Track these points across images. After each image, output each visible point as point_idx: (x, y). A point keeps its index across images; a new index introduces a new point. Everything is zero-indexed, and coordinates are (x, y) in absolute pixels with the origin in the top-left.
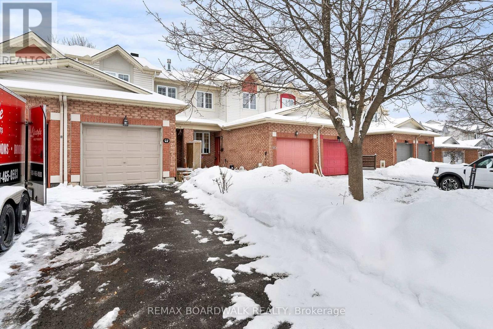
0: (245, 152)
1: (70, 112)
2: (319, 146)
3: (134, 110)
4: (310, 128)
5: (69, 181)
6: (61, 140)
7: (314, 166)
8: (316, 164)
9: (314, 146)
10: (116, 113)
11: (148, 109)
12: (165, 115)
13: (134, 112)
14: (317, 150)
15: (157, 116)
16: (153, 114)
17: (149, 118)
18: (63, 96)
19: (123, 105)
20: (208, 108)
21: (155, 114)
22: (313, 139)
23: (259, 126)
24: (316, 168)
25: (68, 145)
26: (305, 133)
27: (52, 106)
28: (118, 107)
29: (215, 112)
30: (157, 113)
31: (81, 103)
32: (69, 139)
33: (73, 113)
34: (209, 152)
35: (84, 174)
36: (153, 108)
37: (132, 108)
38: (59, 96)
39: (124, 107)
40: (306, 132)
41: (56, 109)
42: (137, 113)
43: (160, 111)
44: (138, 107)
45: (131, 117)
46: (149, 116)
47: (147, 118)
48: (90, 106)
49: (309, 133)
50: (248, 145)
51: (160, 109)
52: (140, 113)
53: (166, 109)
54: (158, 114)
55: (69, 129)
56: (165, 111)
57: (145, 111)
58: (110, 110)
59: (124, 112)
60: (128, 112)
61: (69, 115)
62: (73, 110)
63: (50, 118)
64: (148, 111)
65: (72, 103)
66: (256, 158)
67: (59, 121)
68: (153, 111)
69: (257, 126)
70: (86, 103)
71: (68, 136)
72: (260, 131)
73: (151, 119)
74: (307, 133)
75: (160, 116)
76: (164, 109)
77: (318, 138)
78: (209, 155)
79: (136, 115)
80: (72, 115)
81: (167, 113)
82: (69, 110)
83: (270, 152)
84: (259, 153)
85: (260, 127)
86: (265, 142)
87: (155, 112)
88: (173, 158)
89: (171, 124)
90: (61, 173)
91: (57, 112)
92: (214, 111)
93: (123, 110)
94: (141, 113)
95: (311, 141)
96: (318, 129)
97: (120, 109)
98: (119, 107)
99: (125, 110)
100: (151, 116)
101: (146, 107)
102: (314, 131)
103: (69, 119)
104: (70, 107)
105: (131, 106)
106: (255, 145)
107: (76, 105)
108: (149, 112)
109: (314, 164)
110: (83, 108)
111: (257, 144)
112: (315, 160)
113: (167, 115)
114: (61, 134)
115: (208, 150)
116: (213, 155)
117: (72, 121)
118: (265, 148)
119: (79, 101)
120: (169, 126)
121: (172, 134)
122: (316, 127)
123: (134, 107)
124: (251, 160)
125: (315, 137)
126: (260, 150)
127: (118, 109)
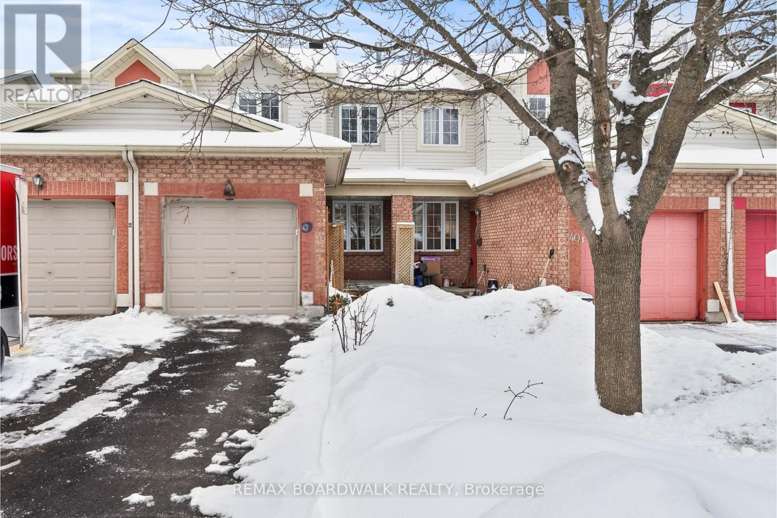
0: (517, 249)
1: (144, 180)
2: (729, 229)
3: (246, 167)
4: (697, 178)
5: (142, 304)
6: (130, 229)
7: (710, 290)
8: (717, 284)
9: (710, 231)
10: (215, 176)
11: (271, 161)
12: (304, 172)
13: (245, 171)
14: (723, 244)
15: (287, 176)
16: (280, 172)
17: (273, 180)
18: (127, 151)
19: (226, 159)
20: (449, 143)
21: (285, 171)
22: (707, 211)
23: (541, 182)
24: (716, 297)
25: (140, 240)
26: (677, 195)
27: (117, 171)
28: (217, 164)
29: (466, 152)
30: (288, 169)
31: (159, 161)
32: (142, 229)
33: (147, 182)
34: (457, 247)
35: (168, 293)
36: (280, 160)
37: (241, 163)
38: (121, 152)
39: (228, 161)
40: (681, 190)
41: (124, 175)
42: (251, 171)
43: (294, 163)
44: (253, 159)
45: (241, 181)
46: (273, 176)
47: (269, 181)
48: (172, 164)
49: (692, 193)
50: (522, 231)
51: (293, 160)
52: (255, 172)
53: (307, 160)
54: (290, 172)
55: (141, 211)
56: (304, 163)
57: (266, 167)
58: (204, 170)
59: (227, 171)
60: (235, 171)
61: (141, 185)
62: (147, 175)
63: (115, 193)
64: (270, 167)
65: (145, 162)
66: (534, 263)
67: (127, 197)
68: (280, 166)
69: (537, 183)
70: (166, 161)
71: (140, 223)
72: (543, 193)
73: (276, 182)
74: (684, 195)
75: (294, 175)
76: (302, 160)
77: (724, 207)
78: (455, 254)
79: (249, 176)
80: (146, 184)
81: (309, 167)
82: (141, 175)
83: (562, 252)
84: (541, 252)
85: (542, 185)
86: (550, 223)
87: (284, 167)
88: (320, 263)
89: (316, 190)
90: (130, 289)
91: (124, 181)
92: (463, 149)
93: (227, 168)
94: (258, 171)
95: (701, 216)
96: (728, 180)
97: (221, 167)
98: (220, 163)
99: (230, 167)
100: (277, 177)
101: (268, 159)
102: (711, 187)
103: (141, 192)
104: (143, 171)
105: (240, 159)
106: (533, 230)
107: (151, 166)
108: (274, 167)
109: (709, 284)
110: (162, 169)
111: (536, 230)
112: (711, 271)
113: (308, 172)
114: (130, 221)
115: (454, 241)
116: (466, 253)
117: (146, 196)
118: (551, 239)
119: (156, 158)
120: (311, 194)
121: (319, 211)
122: (719, 175)
123: (246, 161)
124: (526, 270)
125: (714, 203)
126: (542, 243)
127: (217, 167)
